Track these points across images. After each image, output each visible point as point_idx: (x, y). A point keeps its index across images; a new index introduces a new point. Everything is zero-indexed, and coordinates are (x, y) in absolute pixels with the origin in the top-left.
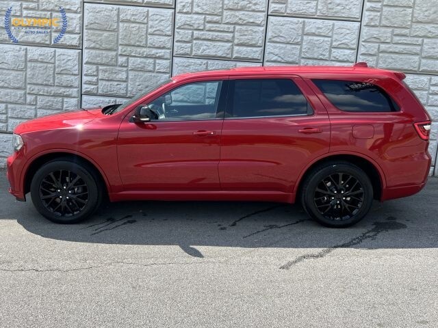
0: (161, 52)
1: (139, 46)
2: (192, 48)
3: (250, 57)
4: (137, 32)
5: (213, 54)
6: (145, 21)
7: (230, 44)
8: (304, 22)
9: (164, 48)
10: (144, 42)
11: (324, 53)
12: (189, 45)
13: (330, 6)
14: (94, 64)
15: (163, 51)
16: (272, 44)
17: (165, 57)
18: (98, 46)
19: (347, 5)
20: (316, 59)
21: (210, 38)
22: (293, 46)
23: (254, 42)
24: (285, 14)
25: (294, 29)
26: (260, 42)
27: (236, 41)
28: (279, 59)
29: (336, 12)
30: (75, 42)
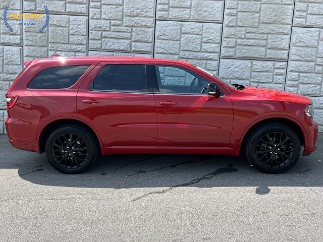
0: (79, 48)
1: (63, 43)
2: (101, 44)
3: (144, 50)
4: (62, 33)
5: (116, 48)
6: (67, 25)
7: (129, 41)
8: (182, 24)
9: (81, 44)
10: (67, 41)
11: (196, 47)
12: (100, 42)
13: (200, 12)
14: (32, 57)
15: (81, 46)
16: (159, 41)
17: (82, 51)
18: (34, 44)
19: (212, 11)
20: (191, 51)
21: (114, 37)
22: (175, 42)
23: (146, 40)
24: (168, 19)
25: (175, 30)
26: (151, 39)
27: (133, 39)
28: (165, 52)
29: (204, 17)
30: (18, 41)
